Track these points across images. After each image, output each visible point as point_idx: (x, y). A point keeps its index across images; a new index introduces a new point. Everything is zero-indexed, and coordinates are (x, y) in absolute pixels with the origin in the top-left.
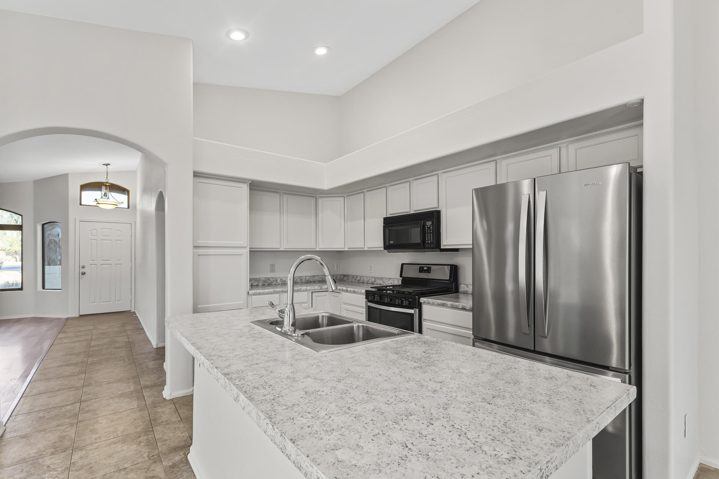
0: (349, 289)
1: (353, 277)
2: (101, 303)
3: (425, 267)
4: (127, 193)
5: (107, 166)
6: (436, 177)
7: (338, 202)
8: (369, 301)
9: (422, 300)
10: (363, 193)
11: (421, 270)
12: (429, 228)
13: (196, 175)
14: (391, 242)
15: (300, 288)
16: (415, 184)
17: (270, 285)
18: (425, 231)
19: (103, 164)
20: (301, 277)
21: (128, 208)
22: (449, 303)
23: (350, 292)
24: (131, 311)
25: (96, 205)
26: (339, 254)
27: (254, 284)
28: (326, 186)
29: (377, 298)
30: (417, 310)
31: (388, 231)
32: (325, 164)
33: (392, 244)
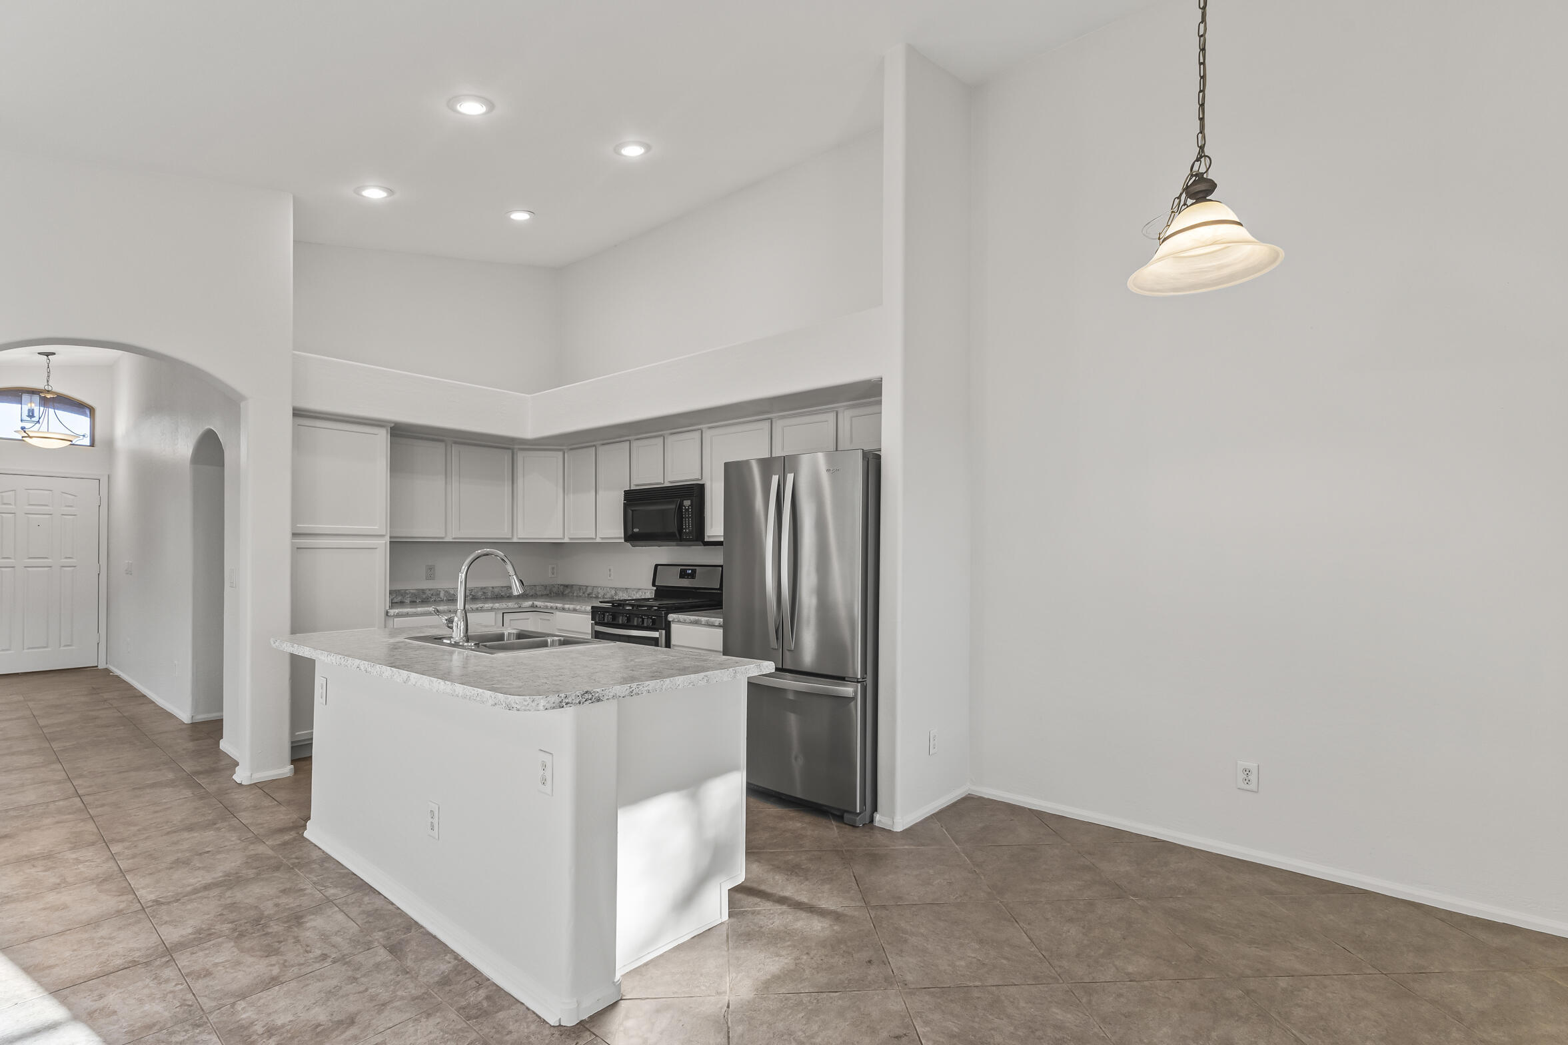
0: (567, 606)
1: (580, 589)
2: (25, 651)
3: (689, 569)
4: (88, 413)
5: (47, 356)
6: (697, 434)
7: (554, 459)
8: (596, 624)
9: (671, 617)
10: (594, 448)
11: (683, 574)
12: (687, 510)
13: (298, 413)
14: (636, 530)
15: (481, 605)
16: (671, 440)
17: (425, 601)
18: (682, 515)
19: (39, 353)
20: (485, 588)
21: (92, 445)
22: (704, 619)
23: (569, 610)
24: (97, 666)
25: (21, 438)
26: (557, 548)
27: (395, 600)
28: (530, 432)
29: (608, 618)
30: (664, 632)
31: (631, 512)
32: (529, 396)
33: (637, 533)
